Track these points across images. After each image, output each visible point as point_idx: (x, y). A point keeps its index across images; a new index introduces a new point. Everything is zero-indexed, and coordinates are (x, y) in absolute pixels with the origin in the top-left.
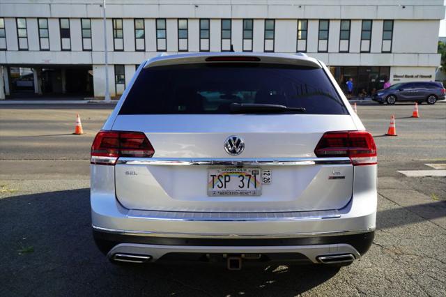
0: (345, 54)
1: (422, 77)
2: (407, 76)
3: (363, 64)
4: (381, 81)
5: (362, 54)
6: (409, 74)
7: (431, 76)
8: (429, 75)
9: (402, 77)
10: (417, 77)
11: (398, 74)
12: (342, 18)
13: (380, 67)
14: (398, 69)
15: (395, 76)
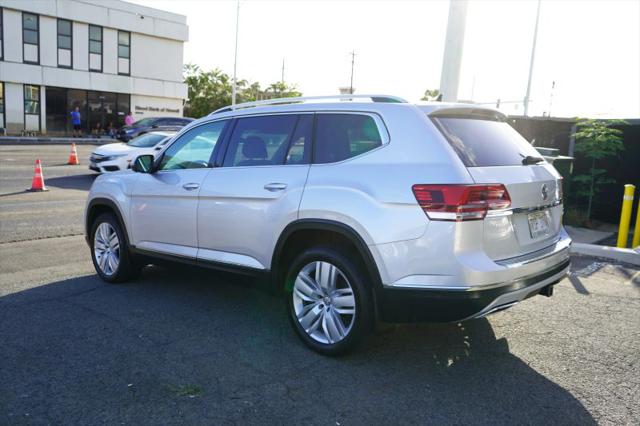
0: (67, 70)
1: (169, 110)
2: (151, 109)
3: (94, 88)
4: (120, 113)
5: (92, 74)
6: (154, 107)
7: (178, 111)
8: (175, 109)
9: (146, 109)
10: (163, 110)
11: (141, 106)
12: (60, 16)
13: (117, 94)
14: (140, 98)
15: (138, 108)
